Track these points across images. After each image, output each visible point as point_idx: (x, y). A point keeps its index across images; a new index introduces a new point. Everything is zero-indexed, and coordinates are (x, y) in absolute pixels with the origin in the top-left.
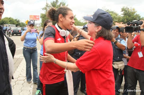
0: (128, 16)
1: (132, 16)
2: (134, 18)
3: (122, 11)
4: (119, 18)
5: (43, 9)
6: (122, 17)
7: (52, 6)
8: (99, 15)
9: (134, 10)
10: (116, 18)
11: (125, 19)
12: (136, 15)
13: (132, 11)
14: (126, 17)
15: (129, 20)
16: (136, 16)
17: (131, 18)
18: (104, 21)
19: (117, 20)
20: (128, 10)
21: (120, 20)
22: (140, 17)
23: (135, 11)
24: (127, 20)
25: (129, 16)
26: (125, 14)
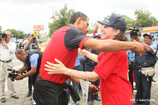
0: (142, 20)
1: (147, 19)
2: (150, 21)
3: (135, 14)
4: (133, 22)
5: (51, 18)
6: (136, 20)
7: (61, 14)
8: (116, 18)
9: (148, 12)
10: (130, 23)
11: (139, 23)
12: (152, 17)
13: (147, 13)
14: (141, 21)
15: (144, 24)
16: (152, 19)
17: (146, 21)
18: (122, 25)
19: (131, 25)
20: (142, 13)
21: (134, 24)
22: (156, 19)
23: (150, 13)
24: (142, 23)
25: (144, 19)
26: (139, 18)
